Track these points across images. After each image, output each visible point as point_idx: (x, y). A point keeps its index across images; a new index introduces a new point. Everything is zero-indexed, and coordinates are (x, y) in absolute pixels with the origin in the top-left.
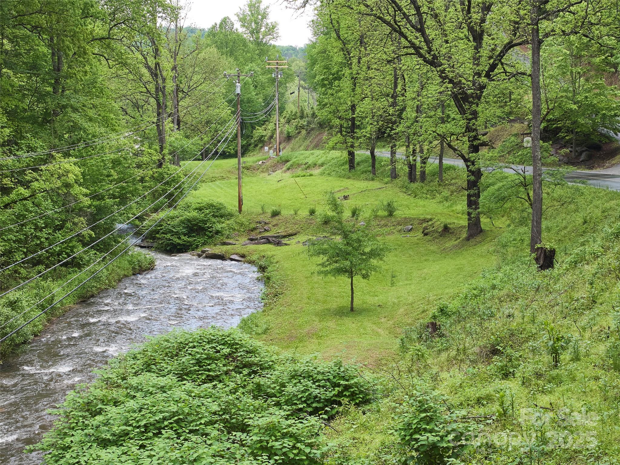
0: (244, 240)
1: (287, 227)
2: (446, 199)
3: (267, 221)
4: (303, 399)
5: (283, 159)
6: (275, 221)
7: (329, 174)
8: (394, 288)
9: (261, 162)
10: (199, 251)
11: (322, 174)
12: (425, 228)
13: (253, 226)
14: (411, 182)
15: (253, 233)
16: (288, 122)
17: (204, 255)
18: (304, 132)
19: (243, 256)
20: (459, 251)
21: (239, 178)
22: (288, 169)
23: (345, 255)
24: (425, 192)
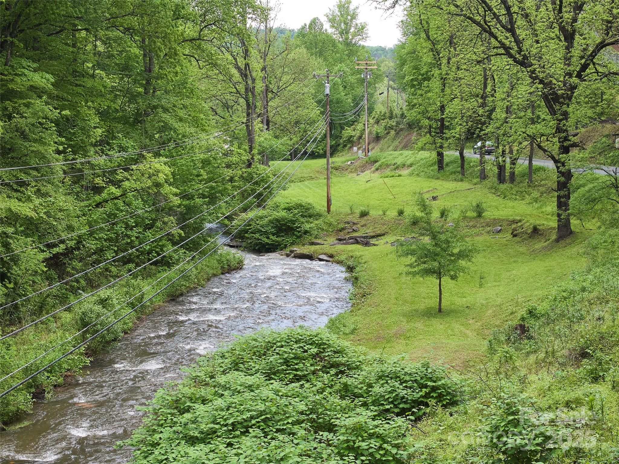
0: (332, 240)
1: (375, 228)
2: (536, 200)
3: (355, 221)
4: (390, 400)
5: (372, 159)
6: (363, 221)
7: (417, 175)
8: (483, 289)
9: (350, 162)
10: (287, 251)
11: (411, 174)
12: (515, 230)
13: (341, 226)
14: (500, 183)
15: (342, 233)
16: (377, 122)
17: (293, 255)
18: (393, 132)
19: (331, 256)
20: (549, 253)
21: (328, 179)
22: (377, 169)
23: (433, 256)
24: (515, 193)
